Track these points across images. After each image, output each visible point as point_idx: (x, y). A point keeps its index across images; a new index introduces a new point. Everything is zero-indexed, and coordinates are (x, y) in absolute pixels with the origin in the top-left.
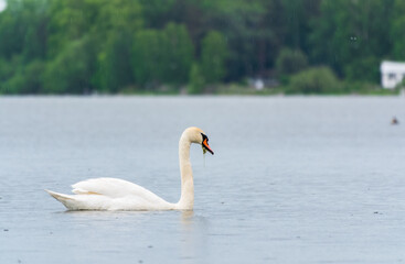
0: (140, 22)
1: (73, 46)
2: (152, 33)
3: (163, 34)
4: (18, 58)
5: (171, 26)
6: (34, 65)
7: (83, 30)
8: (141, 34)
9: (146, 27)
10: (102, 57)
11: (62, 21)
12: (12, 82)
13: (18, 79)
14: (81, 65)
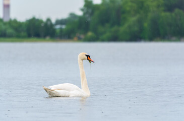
0: (162, 8)
1: (132, 20)
2: (168, 14)
3: (173, 14)
4: (107, 25)
5: (177, 10)
6: (115, 28)
7: (137, 12)
8: (163, 14)
9: (165, 11)
10: (146, 25)
11: (128, 9)
12: (105, 36)
13: (108, 34)
14: (136, 29)
